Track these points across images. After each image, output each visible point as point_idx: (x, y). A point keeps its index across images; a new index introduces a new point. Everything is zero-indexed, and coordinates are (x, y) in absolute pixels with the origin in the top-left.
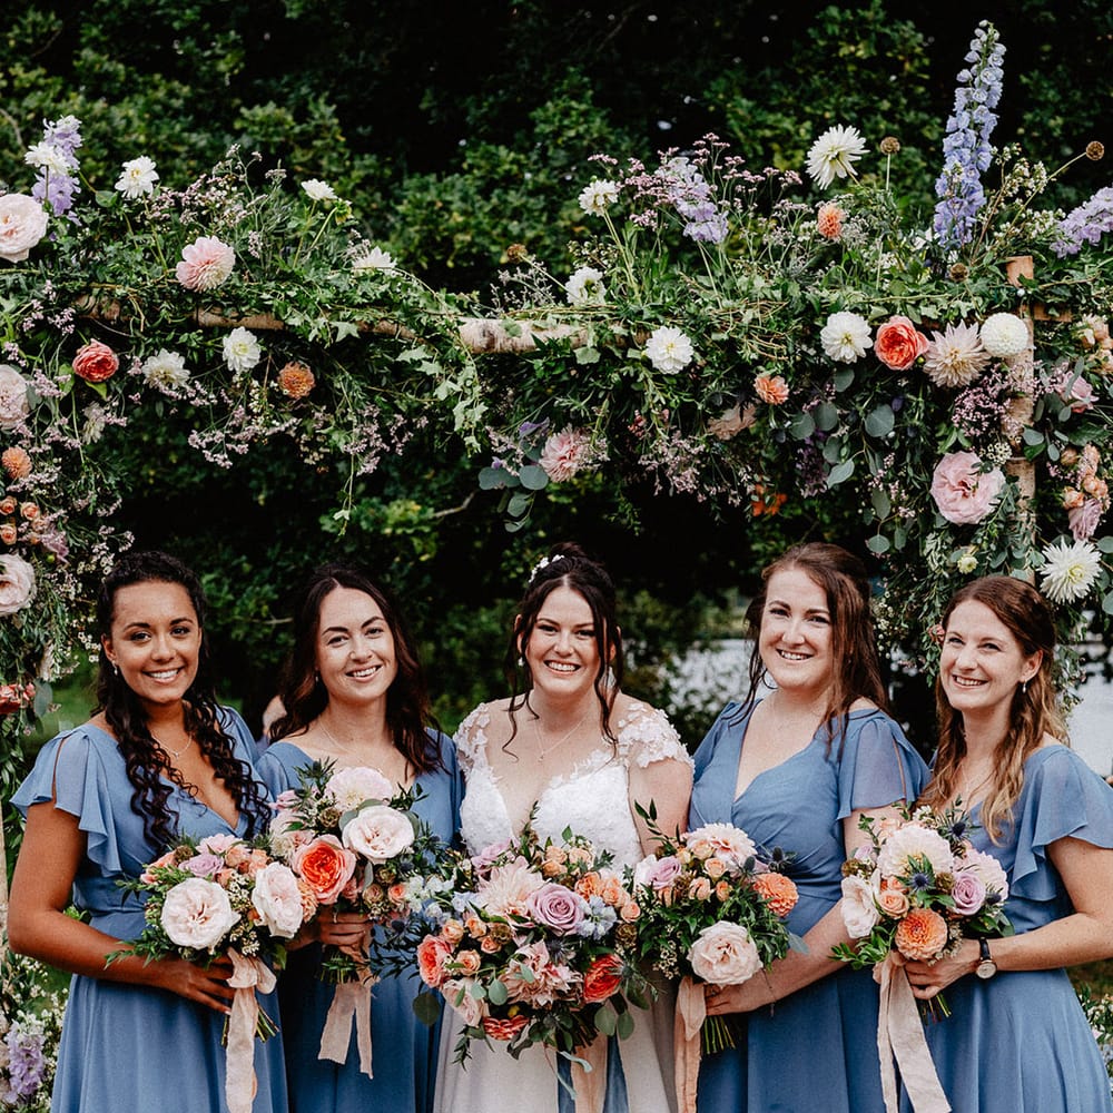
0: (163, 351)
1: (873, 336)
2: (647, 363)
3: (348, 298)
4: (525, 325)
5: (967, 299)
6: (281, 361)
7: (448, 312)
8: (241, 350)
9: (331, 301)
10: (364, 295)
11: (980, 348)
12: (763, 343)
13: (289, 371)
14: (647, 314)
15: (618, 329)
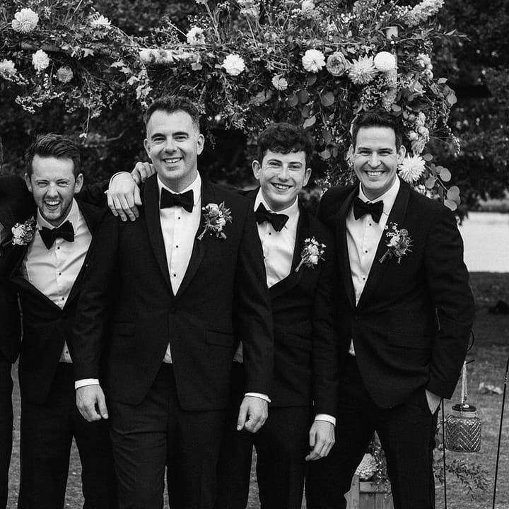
0: (5, 60)
1: (326, 61)
2: (224, 70)
3: (89, 38)
4: (169, 52)
5: (368, 45)
6: (58, 66)
7: (134, 45)
8: (40, 60)
9: (82, 39)
10: (97, 37)
11: (374, 67)
12: (276, 62)
13: (62, 71)
14: (224, 48)
15: (211, 55)
